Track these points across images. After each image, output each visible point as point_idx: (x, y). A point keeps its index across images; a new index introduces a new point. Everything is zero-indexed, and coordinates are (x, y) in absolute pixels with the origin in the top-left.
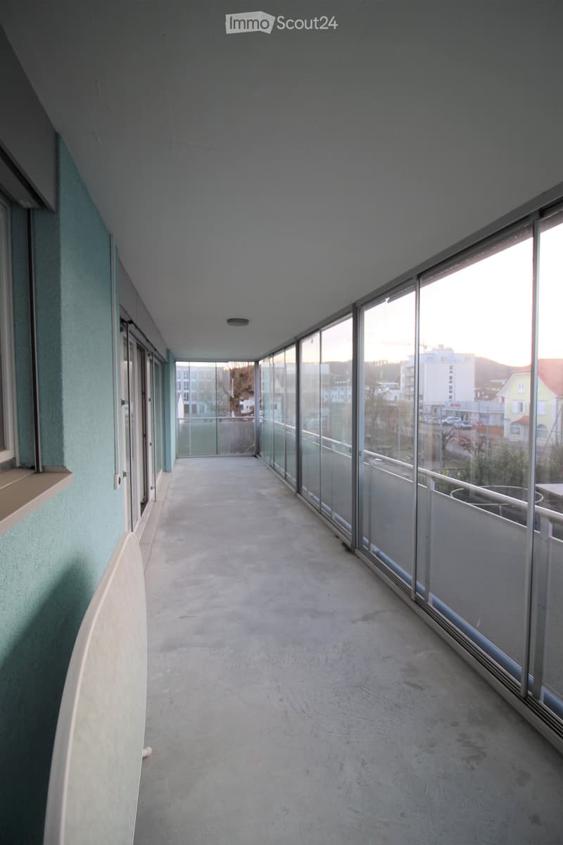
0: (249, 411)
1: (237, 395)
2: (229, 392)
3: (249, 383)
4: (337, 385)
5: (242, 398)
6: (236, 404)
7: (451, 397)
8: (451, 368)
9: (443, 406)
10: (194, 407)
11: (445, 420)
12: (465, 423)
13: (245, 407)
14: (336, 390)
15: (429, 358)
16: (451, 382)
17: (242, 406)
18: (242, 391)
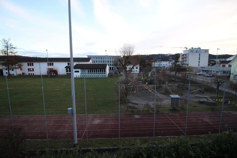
0: (129, 70)
1: (125, 64)
2: (123, 63)
3: (129, 60)
4: (157, 61)
5: (127, 65)
6: (125, 67)
7: (199, 65)
8: (200, 54)
9: (198, 68)
10: (113, 68)
11: (200, 73)
12: (209, 75)
13: (128, 68)
14: (156, 62)
15: (191, 51)
16: (199, 60)
17: (127, 68)
18: (127, 63)
